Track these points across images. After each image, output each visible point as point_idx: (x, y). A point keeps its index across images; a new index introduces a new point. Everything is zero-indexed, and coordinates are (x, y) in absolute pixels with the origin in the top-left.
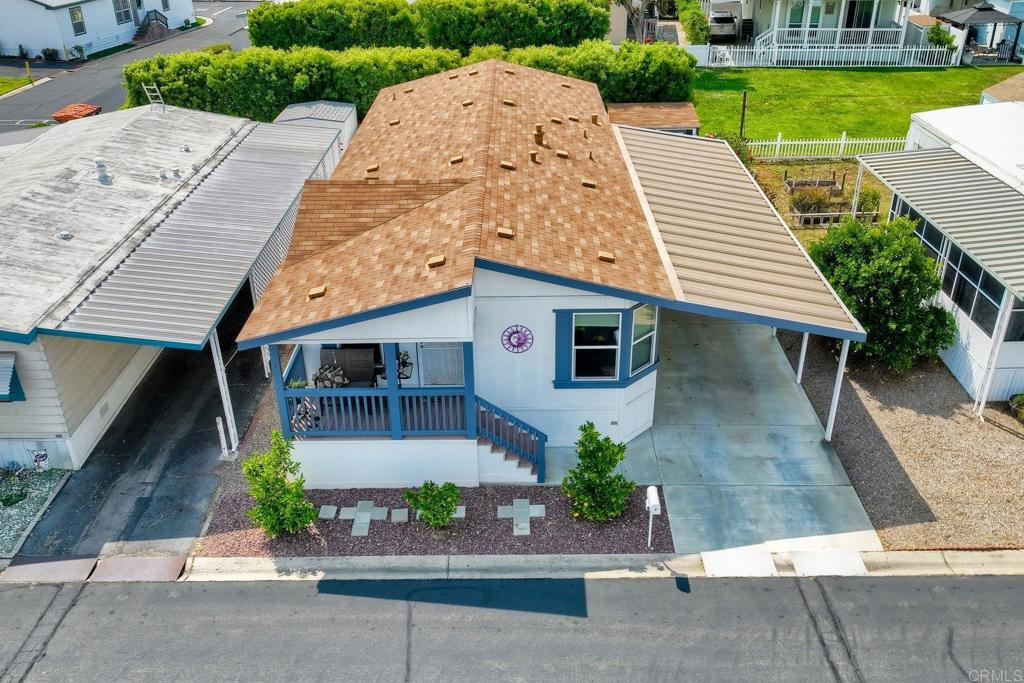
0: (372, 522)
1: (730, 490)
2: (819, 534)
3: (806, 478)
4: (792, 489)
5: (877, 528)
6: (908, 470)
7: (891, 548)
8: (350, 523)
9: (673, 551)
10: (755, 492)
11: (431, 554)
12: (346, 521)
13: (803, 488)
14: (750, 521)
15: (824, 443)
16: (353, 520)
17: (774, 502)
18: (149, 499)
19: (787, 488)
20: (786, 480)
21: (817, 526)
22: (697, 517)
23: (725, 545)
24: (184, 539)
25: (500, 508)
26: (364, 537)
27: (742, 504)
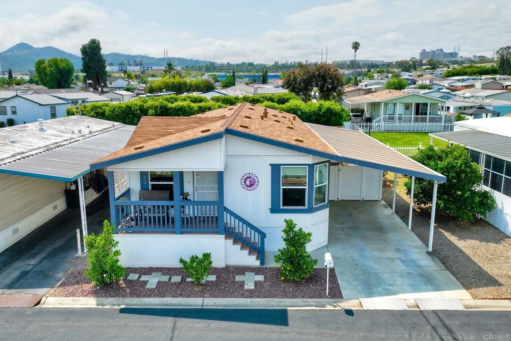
0: (159, 282)
1: (376, 271)
2: (431, 291)
3: (420, 267)
4: (412, 271)
5: (467, 289)
6: (480, 264)
7: (477, 298)
8: (146, 282)
9: (343, 298)
10: (390, 272)
11: (193, 297)
12: (143, 281)
13: (419, 271)
14: (389, 284)
15: (428, 253)
16: (148, 281)
17: (402, 276)
18: (29, 272)
19: (409, 271)
20: (407, 267)
21: (430, 287)
22: (356, 282)
23: (374, 295)
24: (44, 289)
25: (237, 277)
26: (153, 289)
27: (383, 277)
